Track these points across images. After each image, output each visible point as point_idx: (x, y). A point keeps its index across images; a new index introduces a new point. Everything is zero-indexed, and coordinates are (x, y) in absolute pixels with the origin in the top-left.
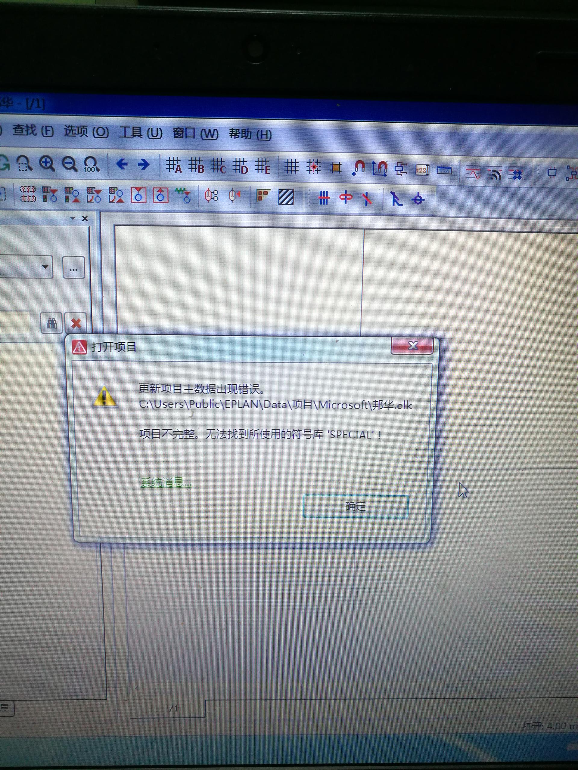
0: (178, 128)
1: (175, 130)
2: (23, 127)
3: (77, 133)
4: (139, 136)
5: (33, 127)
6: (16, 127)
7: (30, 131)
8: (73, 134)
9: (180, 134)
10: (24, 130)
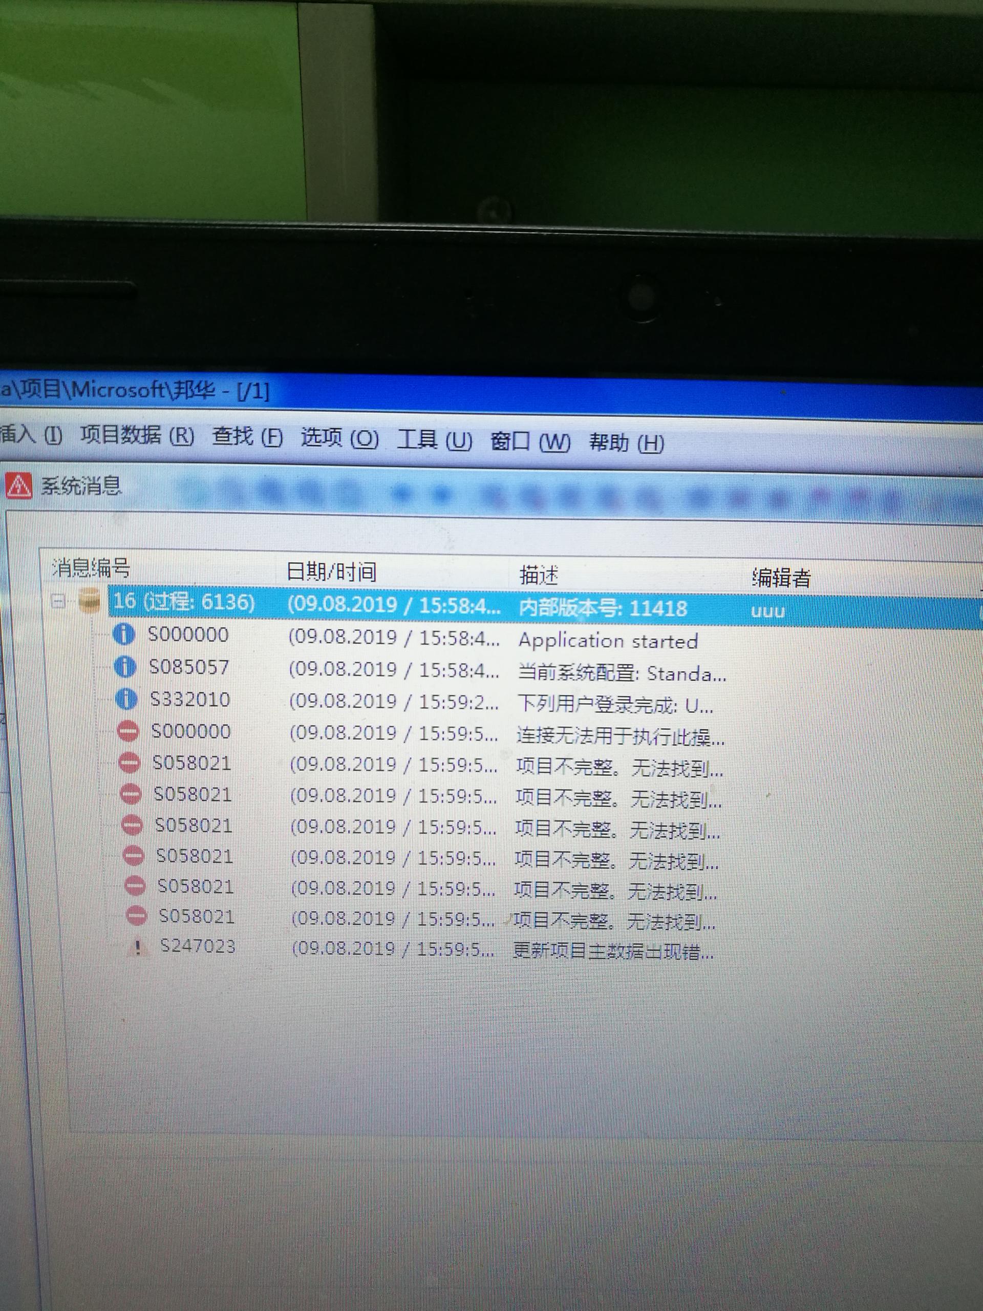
0: (501, 433)
1: (495, 435)
2: (230, 431)
3: (324, 441)
4: (431, 446)
5: (247, 430)
6: (218, 430)
7: (242, 438)
8: (316, 442)
9: (504, 443)
10: (231, 436)
